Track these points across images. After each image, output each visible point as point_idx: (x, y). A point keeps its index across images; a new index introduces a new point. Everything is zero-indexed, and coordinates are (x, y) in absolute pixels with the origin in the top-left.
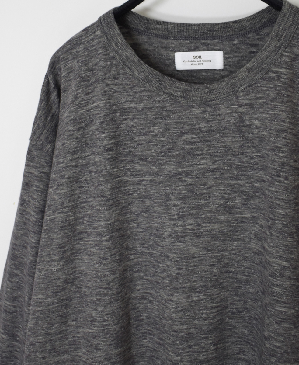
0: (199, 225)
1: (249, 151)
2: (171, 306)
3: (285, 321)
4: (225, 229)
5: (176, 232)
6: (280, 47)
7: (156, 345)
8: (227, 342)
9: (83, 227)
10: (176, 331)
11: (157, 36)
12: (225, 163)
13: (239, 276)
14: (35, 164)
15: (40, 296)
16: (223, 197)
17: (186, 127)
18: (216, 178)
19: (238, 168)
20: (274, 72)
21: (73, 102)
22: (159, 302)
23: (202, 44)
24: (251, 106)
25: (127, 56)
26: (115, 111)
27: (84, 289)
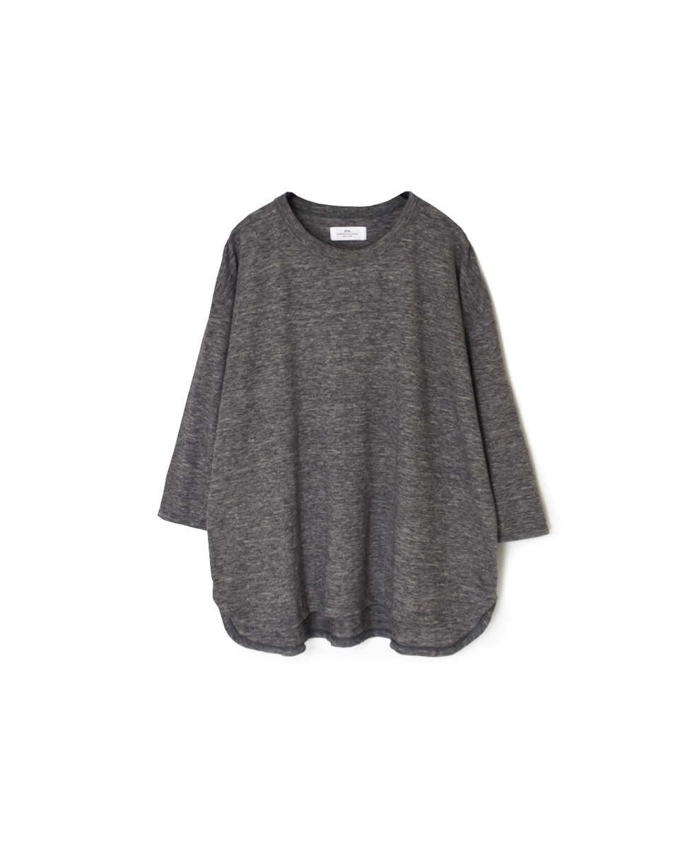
0: (352, 353)
1: (386, 298)
2: (333, 414)
3: (414, 414)
4: (369, 356)
5: (335, 359)
6: (407, 224)
7: (319, 451)
8: (372, 443)
9: (261, 362)
10: (336, 432)
11: (316, 214)
12: (369, 307)
13: (380, 391)
14: (218, 316)
15: (227, 419)
16: (368, 332)
17: (342, 281)
18: (363, 318)
19: (378, 310)
20: (403, 242)
21: (253, 264)
22: (322, 415)
23: (350, 221)
24: (387, 265)
25: (297, 229)
26: (288, 271)
27: (262, 411)
